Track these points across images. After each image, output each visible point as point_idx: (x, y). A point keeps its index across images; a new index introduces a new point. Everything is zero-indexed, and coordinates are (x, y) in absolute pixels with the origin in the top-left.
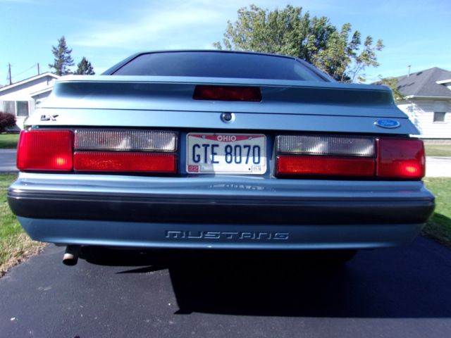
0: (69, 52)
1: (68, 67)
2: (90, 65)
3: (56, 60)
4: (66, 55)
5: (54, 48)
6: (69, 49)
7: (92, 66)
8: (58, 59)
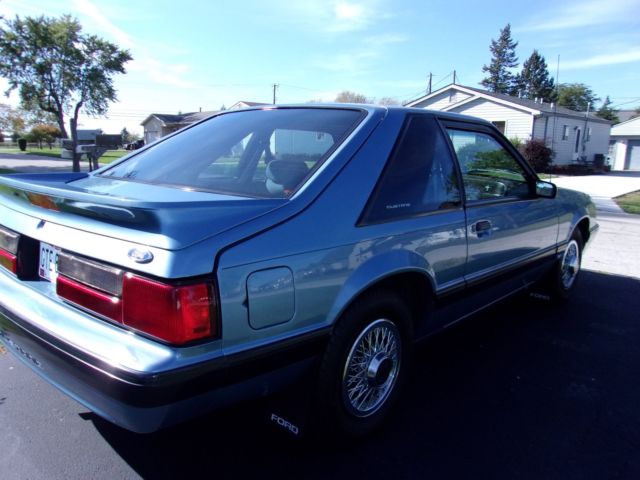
0: (514, 46)
1: (508, 69)
2: (543, 61)
3: (493, 60)
4: (509, 51)
5: (494, 43)
6: (514, 42)
7: (545, 62)
8: (496, 58)
